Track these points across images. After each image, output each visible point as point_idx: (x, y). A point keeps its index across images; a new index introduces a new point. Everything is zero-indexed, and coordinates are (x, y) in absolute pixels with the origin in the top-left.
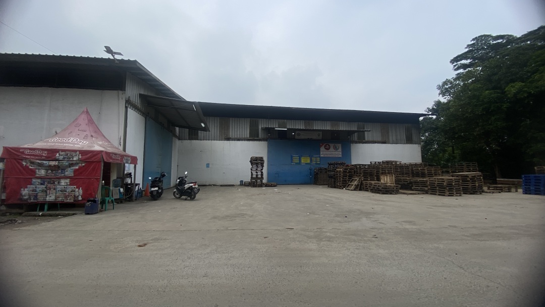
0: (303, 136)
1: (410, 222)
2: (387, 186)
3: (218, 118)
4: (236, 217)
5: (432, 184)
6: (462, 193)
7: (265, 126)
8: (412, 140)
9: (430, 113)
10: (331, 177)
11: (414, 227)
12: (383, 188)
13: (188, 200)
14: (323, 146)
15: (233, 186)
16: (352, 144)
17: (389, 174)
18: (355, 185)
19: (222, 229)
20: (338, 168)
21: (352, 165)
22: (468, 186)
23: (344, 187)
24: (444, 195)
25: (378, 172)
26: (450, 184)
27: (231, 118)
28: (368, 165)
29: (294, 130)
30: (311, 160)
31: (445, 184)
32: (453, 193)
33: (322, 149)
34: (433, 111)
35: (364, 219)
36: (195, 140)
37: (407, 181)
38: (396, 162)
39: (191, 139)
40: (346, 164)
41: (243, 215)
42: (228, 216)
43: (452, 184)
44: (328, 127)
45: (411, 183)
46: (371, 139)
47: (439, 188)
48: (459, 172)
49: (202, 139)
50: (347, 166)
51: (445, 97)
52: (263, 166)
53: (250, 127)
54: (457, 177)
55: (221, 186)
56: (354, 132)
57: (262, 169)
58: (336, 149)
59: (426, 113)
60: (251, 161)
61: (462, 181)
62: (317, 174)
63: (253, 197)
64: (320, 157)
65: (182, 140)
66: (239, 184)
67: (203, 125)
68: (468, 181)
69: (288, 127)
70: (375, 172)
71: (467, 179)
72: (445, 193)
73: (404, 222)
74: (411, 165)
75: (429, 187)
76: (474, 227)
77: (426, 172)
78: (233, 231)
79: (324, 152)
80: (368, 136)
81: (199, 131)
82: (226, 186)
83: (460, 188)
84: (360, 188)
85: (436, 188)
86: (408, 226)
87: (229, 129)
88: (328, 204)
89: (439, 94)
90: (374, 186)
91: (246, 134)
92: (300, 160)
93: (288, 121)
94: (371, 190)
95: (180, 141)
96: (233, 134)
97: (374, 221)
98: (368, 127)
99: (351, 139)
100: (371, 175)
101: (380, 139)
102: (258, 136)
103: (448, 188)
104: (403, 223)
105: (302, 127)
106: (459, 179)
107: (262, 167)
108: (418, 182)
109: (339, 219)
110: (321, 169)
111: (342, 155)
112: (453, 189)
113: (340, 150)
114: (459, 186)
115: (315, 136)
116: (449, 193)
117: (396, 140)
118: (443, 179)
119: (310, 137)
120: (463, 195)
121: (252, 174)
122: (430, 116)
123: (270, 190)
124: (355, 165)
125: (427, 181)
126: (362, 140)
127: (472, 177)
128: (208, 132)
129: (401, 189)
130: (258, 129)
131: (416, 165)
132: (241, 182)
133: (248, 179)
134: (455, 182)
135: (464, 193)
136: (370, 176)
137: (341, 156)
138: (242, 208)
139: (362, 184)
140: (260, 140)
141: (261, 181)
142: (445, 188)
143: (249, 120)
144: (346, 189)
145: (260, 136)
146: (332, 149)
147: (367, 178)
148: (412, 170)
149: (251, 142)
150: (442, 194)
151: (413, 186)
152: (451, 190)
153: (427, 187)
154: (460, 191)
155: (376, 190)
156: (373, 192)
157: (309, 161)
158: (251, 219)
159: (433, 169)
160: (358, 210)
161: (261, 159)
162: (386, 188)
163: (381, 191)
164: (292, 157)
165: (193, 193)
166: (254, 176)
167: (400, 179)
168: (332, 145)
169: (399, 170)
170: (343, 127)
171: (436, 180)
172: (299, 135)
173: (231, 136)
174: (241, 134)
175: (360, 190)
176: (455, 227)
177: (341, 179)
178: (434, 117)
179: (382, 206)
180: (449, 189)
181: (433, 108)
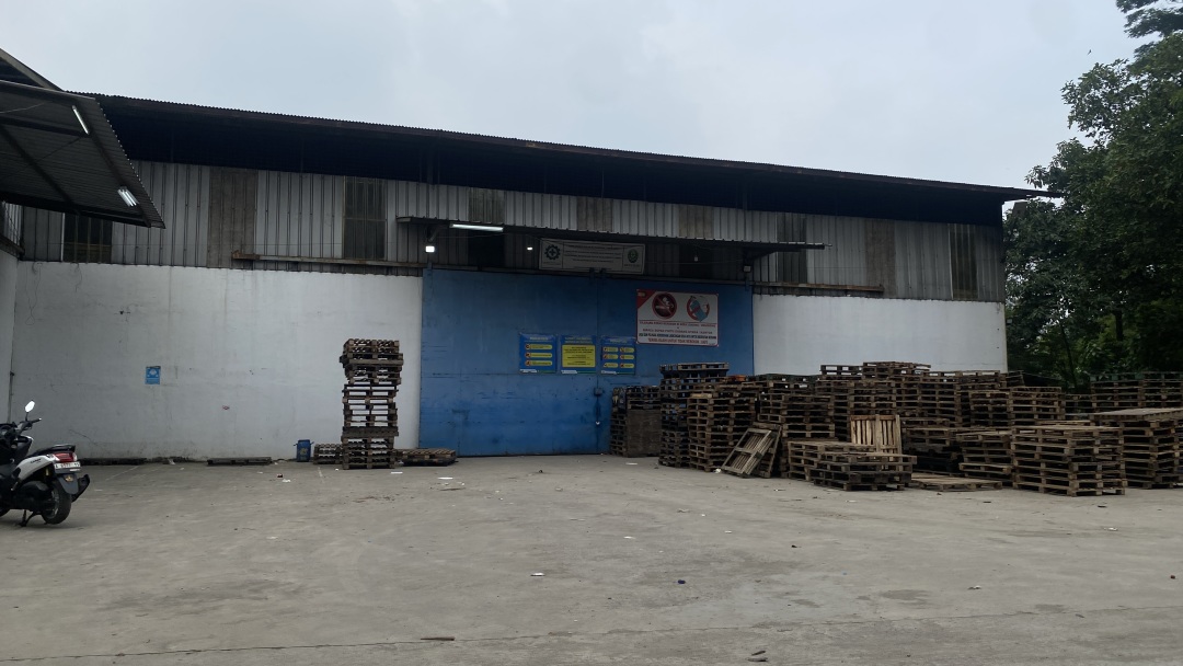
0: (571, 259)
1: (907, 596)
2: (868, 459)
3: (206, 171)
4: (222, 597)
5: (1025, 451)
6: (1125, 482)
7: (412, 213)
8: (975, 288)
9: (1045, 188)
10: (669, 424)
11: (915, 614)
12: (853, 467)
13: (37, 526)
14: (651, 299)
15: (265, 462)
16: (756, 297)
17: (882, 413)
18: (757, 455)
19: (143, 648)
20: (698, 389)
21: (752, 379)
22: (1147, 456)
23: (719, 464)
24: (1064, 493)
25: (841, 406)
26: (1083, 453)
27: (262, 175)
28: (810, 379)
29: (537, 235)
30: (601, 359)
31: (1067, 450)
32: (1094, 485)
33: (646, 312)
34: (1055, 180)
35: (748, 588)
36: (96, 260)
37: (943, 442)
38: (912, 367)
39: (74, 255)
40: (728, 374)
41: (256, 588)
42: (186, 595)
43: (1090, 452)
44: (666, 224)
45: (956, 447)
46: (828, 280)
47: (1048, 465)
48: (1122, 406)
49: (130, 256)
50: (734, 380)
51: (1091, 130)
52: (395, 378)
53: (348, 212)
54: (1113, 424)
55: (211, 463)
56: (765, 249)
57: (392, 394)
58: (696, 312)
59: (1031, 187)
60: (344, 360)
61: (1127, 440)
62: (623, 412)
63: (336, 511)
64: (634, 344)
65: (34, 259)
66: (293, 453)
67: (128, 198)
68: (1147, 440)
69: (509, 222)
70: (831, 404)
71: (1143, 433)
72: (1067, 484)
73: (886, 595)
74: (962, 379)
75: (1016, 464)
76: (1122, 610)
77: (1010, 405)
78: (187, 659)
79: (650, 327)
80: (817, 267)
81: (118, 227)
82: (233, 462)
83: (1117, 467)
84: (775, 466)
85: (1039, 465)
86: (894, 613)
87: (253, 219)
88: (631, 531)
89: (1071, 119)
90: (823, 457)
91: (327, 240)
92: (557, 358)
93: (510, 194)
94: (814, 474)
95: (29, 264)
96: (272, 241)
97: (779, 596)
98: (819, 230)
99: (757, 278)
100: (817, 416)
101: (860, 280)
102: (380, 252)
103: (1076, 466)
104: (883, 600)
105: (569, 223)
106: (1116, 433)
107: (395, 383)
108: (980, 445)
109: (649, 591)
110: (636, 392)
111: (720, 338)
112: (1094, 468)
113: (713, 318)
114: (1114, 459)
115: (617, 262)
116: (1082, 485)
117: (920, 283)
118: (1062, 432)
119: (598, 266)
120: (1128, 491)
121: (348, 413)
122: (1045, 200)
123: (421, 478)
124: (762, 377)
125: (1008, 439)
126: (795, 283)
127: (1162, 424)
128: (155, 231)
129: (919, 468)
130: (381, 226)
131: (978, 379)
132: (303, 445)
133: (329, 433)
134: (1104, 443)
135: (1131, 485)
136: (812, 421)
137: (715, 342)
138: (269, 558)
139: (781, 450)
140: (387, 270)
141: (389, 443)
142: (1066, 466)
143: (341, 183)
144: (725, 472)
145: (391, 255)
146: (681, 314)
147: (803, 428)
148: (964, 398)
149: (349, 277)
150: (1058, 488)
151: (961, 459)
152: (1086, 472)
153: (1008, 461)
154: (1118, 476)
155: (828, 475)
156: (818, 483)
157: (591, 362)
158: (289, 604)
159: (1034, 396)
160: (737, 553)
161: (391, 351)
162: (865, 468)
163: (844, 477)
164: (523, 343)
165: (56, 496)
166: (359, 421)
167: (922, 432)
168: (682, 299)
169: (919, 400)
170: (726, 228)
171: (1040, 436)
172: (554, 253)
173: (259, 250)
174: (306, 240)
175: (776, 474)
176: (1058, 609)
177: (708, 433)
178: (1059, 202)
179: (829, 538)
180: (1081, 468)
181: (1055, 171)
